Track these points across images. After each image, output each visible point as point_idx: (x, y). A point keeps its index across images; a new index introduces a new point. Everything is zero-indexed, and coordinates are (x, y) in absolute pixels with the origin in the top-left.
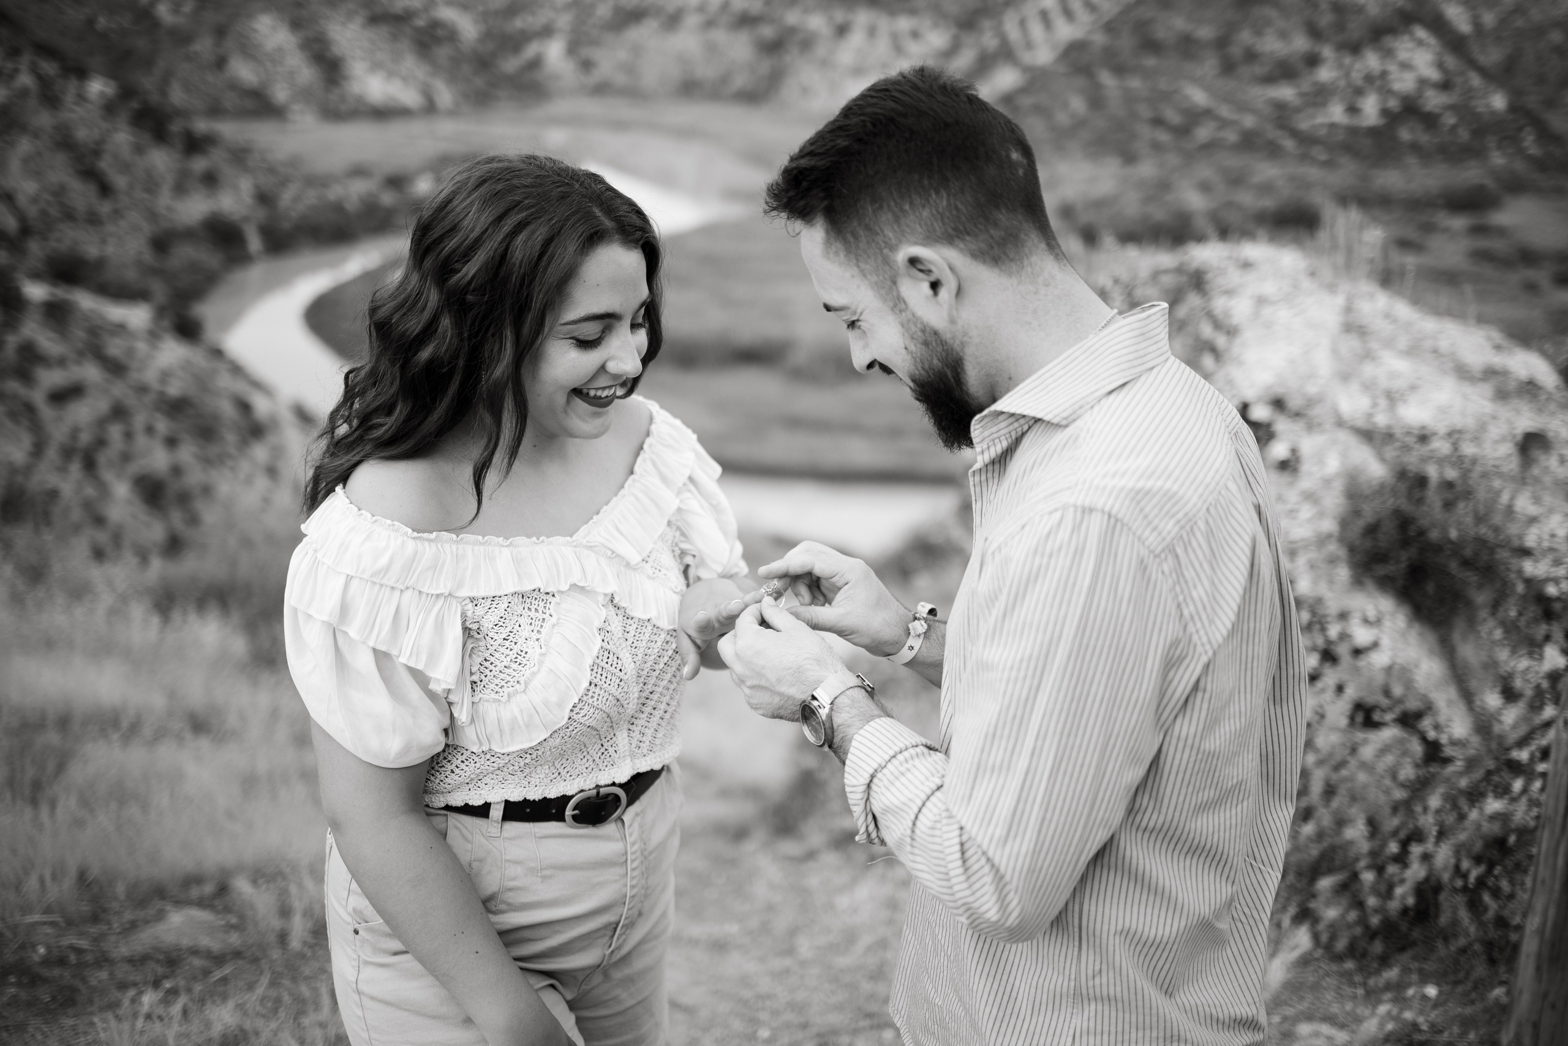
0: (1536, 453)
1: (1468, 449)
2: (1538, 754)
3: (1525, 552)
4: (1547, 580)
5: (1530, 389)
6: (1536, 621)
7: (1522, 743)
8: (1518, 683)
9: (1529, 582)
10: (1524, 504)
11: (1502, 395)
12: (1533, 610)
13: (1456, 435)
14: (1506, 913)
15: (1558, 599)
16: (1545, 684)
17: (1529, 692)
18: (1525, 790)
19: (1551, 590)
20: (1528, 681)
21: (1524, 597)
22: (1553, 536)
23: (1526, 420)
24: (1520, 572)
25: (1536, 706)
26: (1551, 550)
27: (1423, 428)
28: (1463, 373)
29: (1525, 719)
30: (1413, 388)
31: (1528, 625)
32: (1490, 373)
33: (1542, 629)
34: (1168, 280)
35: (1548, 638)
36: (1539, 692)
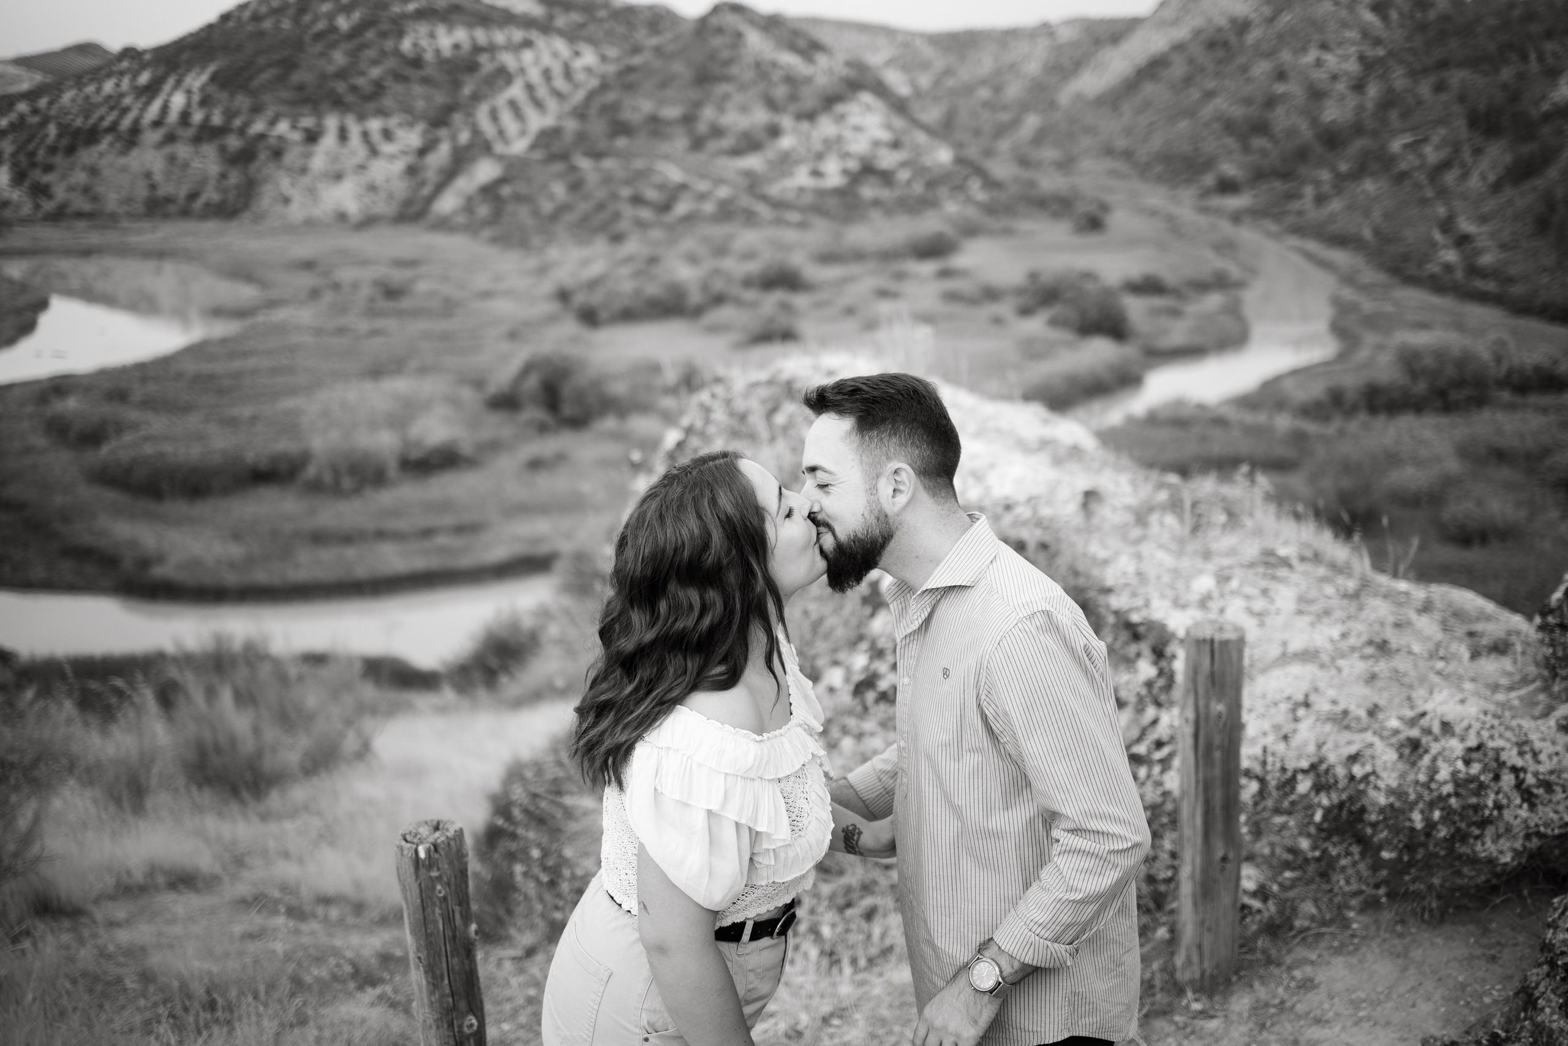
0: (1093, 506)
1: (1045, 512)
2: (1153, 746)
3: (1108, 591)
4: (1130, 610)
5: (1075, 452)
6: (1126, 644)
7: (1139, 740)
8: (1123, 694)
9: (1116, 613)
10: (1096, 549)
11: (1057, 461)
12: (1124, 635)
13: (1031, 501)
14: (1153, 872)
15: (1141, 624)
16: (1144, 691)
17: (1133, 699)
18: (1149, 776)
19: (1135, 618)
20: (1129, 690)
21: (1115, 626)
22: (1125, 573)
23: (1084, 482)
24: (1108, 606)
25: (1140, 710)
26: (1127, 585)
27: (1007, 498)
28: (1024, 447)
29: (1135, 721)
30: (992, 466)
31: (1122, 648)
32: (1045, 444)
33: (1133, 649)
34: (763, 392)
35: (1139, 655)
36: (1141, 699)
